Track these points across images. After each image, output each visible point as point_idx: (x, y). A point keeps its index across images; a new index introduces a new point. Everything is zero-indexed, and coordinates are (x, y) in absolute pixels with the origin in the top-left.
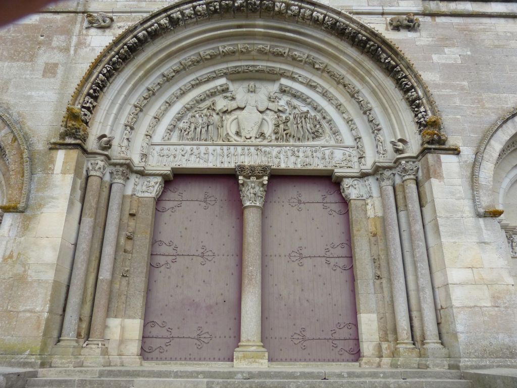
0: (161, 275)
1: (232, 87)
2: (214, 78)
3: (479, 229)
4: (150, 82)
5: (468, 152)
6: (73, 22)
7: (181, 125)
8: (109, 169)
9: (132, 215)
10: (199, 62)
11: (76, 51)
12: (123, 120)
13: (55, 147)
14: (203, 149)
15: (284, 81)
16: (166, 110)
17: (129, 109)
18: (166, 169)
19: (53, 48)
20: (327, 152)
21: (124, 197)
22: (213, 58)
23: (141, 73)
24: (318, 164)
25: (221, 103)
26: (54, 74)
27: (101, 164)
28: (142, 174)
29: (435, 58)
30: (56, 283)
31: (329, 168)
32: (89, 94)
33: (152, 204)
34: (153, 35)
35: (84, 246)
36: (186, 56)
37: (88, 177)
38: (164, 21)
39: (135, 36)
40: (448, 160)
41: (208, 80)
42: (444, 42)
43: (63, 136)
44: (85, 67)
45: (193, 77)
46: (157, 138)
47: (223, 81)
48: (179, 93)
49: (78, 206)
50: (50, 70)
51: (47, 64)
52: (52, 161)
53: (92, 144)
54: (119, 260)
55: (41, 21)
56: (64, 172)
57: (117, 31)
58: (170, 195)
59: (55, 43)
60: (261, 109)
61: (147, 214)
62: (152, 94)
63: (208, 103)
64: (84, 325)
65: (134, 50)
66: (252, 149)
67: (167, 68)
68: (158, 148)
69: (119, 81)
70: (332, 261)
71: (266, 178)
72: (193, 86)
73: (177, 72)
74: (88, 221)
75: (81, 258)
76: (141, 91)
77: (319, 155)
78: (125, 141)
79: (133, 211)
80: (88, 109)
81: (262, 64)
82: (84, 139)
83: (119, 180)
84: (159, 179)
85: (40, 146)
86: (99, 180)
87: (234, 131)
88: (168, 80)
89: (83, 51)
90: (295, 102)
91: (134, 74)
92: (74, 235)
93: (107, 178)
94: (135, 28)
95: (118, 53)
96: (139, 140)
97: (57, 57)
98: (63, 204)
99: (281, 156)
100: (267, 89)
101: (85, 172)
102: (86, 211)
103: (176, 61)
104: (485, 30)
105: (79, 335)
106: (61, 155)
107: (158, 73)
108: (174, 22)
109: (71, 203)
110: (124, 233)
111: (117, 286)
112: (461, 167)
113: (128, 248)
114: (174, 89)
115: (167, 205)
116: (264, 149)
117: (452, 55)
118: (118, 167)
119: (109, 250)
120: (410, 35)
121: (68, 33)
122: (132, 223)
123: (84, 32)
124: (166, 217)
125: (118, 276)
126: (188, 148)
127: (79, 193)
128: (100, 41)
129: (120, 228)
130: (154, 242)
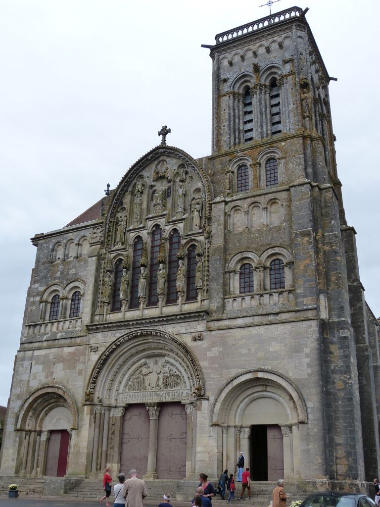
0: (125, 447)
1: (148, 361)
2: (141, 359)
3: (210, 431)
4: (115, 369)
5: (212, 399)
6: (86, 349)
7: (130, 383)
8: (103, 408)
9: (113, 425)
10: (132, 356)
11: (87, 363)
12: (107, 387)
13: (84, 405)
14: (136, 394)
15: (167, 358)
16: (123, 377)
17: (108, 382)
18: (124, 405)
19: (81, 362)
20: (180, 393)
21: (109, 418)
22: (137, 353)
23: (110, 367)
24: (176, 399)
25: (145, 370)
26: (82, 374)
27: (99, 408)
28: (115, 407)
29: (208, 354)
30: (88, 454)
31: (180, 400)
32: (92, 383)
33: (119, 419)
34: (112, 352)
35: (96, 439)
36: (126, 354)
37: (96, 413)
38: (114, 347)
39: (105, 355)
40: (205, 403)
41: (138, 361)
42: (213, 344)
43: (86, 401)
44: (91, 370)
45: (132, 361)
46: (121, 391)
47: (143, 360)
48: (127, 369)
49: (93, 425)
50: (80, 372)
51: (79, 370)
52: (83, 410)
53: (96, 401)
54: (109, 442)
55: (77, 350)
56: (87, 415)
57: (100, 353)
58: (128, 414)
59: (81, 360)
60: (158, 372)
61: (118, 424)
62: (116, 374)
63: (139, 371)
64: (99, 466)
65: (106, 360)
66: (153, 393)
67: (120, 361)
68: (121, 395)
69: (103, 372)
70: (182, 440)
71: (156, 407)
72: (133, 365)
73: (124, 362)
74: (97, 430)
75: (96, 444)
76: (112, 373)
77: (177, 394)
78: (108, 396)
79: (113, 423)
80: (93, 388)
81: (157, 352)
82: (92, 401)
83: (107, 413)
84: (122, 408)
85: (80, 405)
86: (99, 414)
87: (148, 384)
88: (122, 366)
89: (90, 363)
90: (172, 368)
91: (108, 367)
92: (93, 435)
93: (103, 412)
94: (105, 352)
95: (100, 363)
96: (114, 393)
97: (81, 366)
98: (87, 426)
99: (164, 395)
100: (161, 361)
101: (94, 412)
102: (96, 427)
103: (123, 357)
104: (230, 336)
105: (97, 469)
106: (86, 407)
107: (117, 364)
108: (118, 346)
109: (90, 425)
110: (110, 432)
111: (109, 452)
112: (209, 405)
113: (113, 437)
114: (125, 368)
115: (127, 418)
116: (157, 393)
117: (215, 351)
118: (106, 407)
119: (105, 440)
120: (200, 343)
121: (84, 354)
122: (113, 428)
123: (89, 354)
124: (126, 423)
125: (109, 448)
126: (131, 394)
127: (93, 420)
128: (95, 357)
129: (108, 430)
130: (122, 433)
